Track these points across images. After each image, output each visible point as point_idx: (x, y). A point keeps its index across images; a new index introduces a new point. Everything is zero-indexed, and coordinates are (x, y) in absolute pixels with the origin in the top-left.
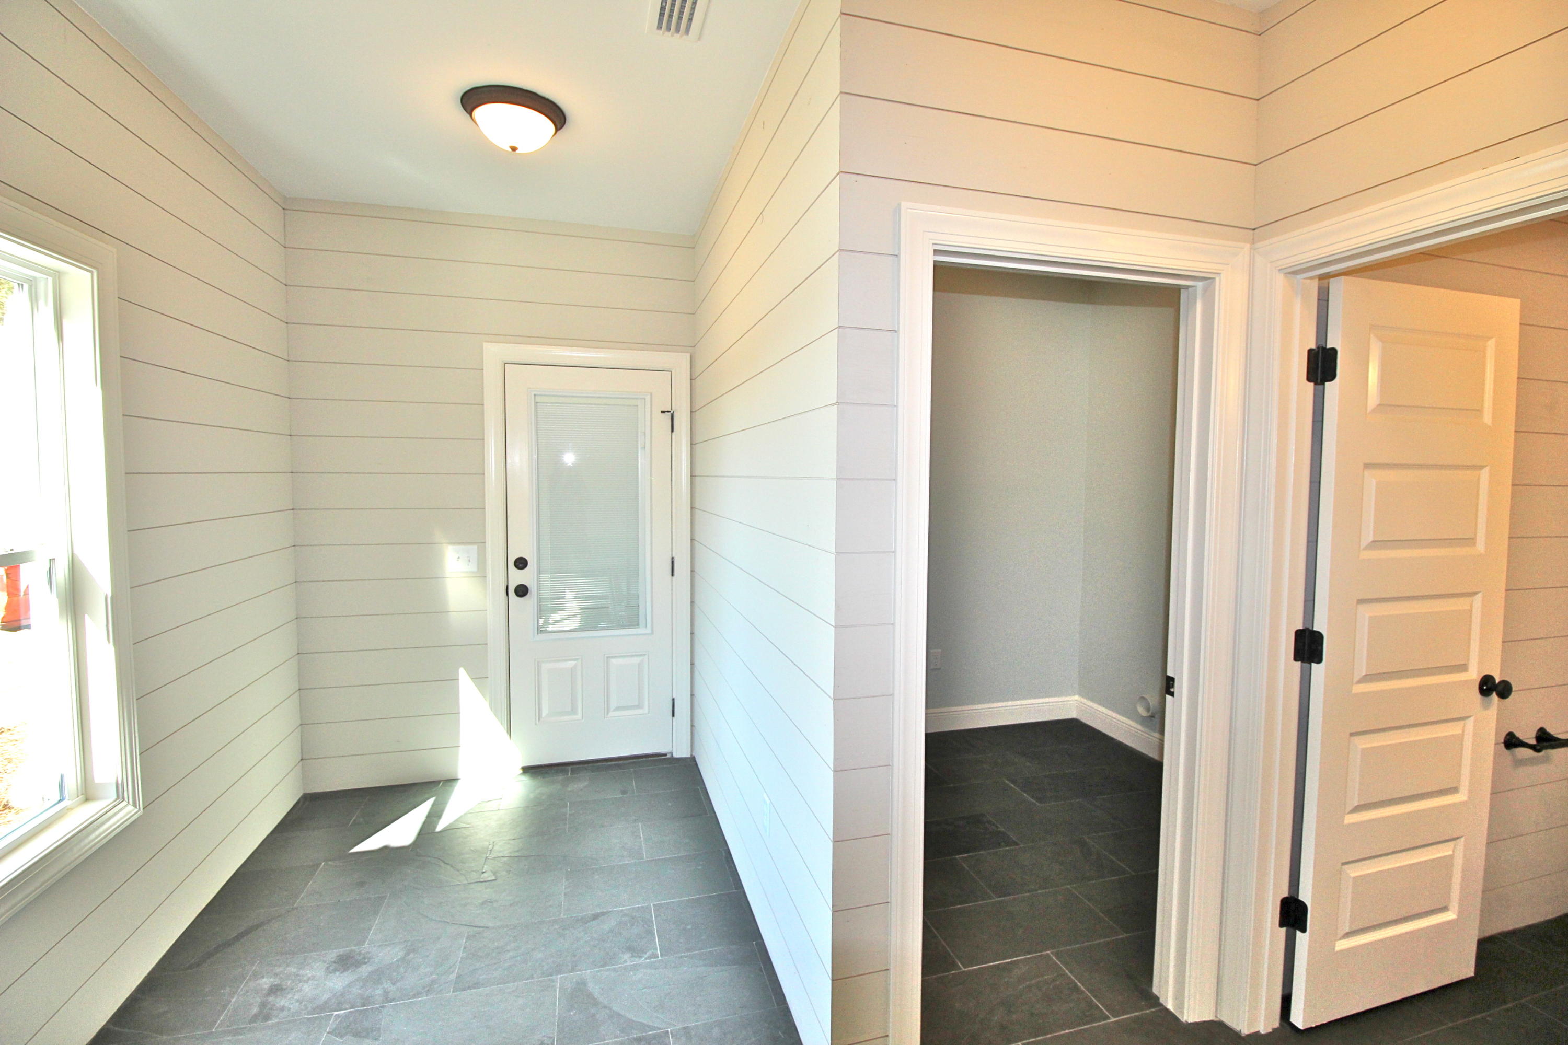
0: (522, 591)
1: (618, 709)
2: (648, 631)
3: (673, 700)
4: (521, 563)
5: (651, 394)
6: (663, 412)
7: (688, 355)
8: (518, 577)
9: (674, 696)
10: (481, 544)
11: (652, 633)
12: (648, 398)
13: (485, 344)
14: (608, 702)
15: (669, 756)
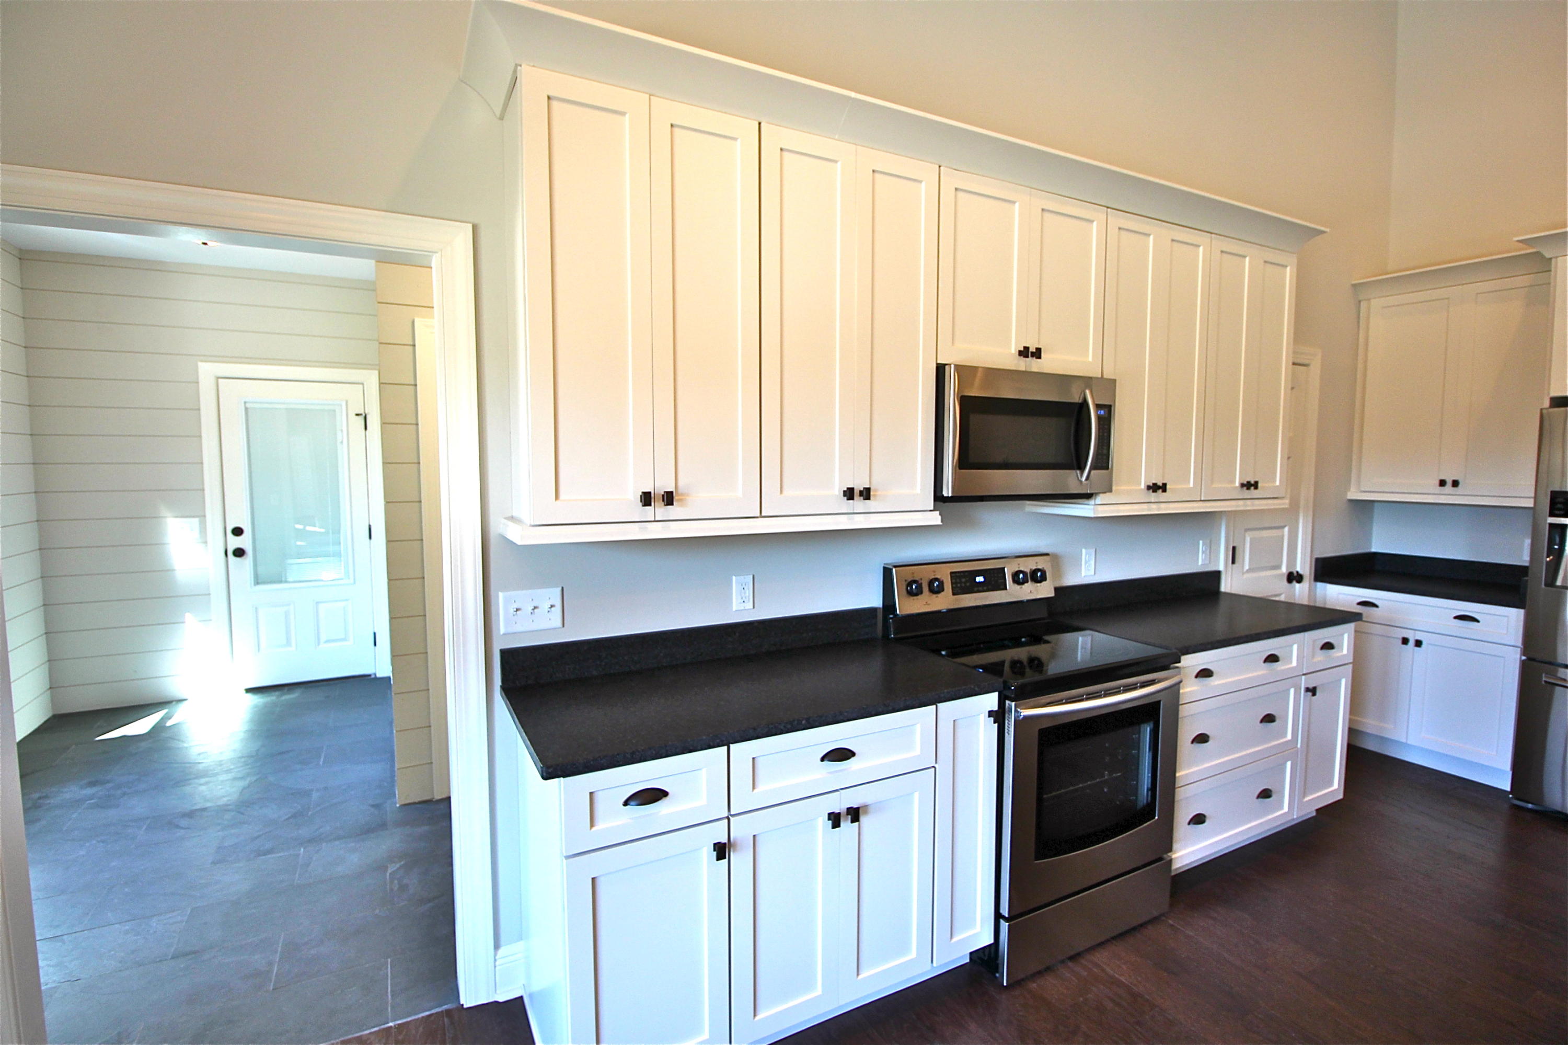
0: (239, 553)
1: (328, 641)
2: (352, 581)
3: (375, 634)
4: (238, 532)
5: (347, 402)
6: (357, 415)
7: (377, 372)
8: (235, 542)
9: (376, 631)
10: (203, 516)
11: (355, 583)
12: (344, 404)
13: (200, 364)
14: (319, 639)
15: (373, 676)
